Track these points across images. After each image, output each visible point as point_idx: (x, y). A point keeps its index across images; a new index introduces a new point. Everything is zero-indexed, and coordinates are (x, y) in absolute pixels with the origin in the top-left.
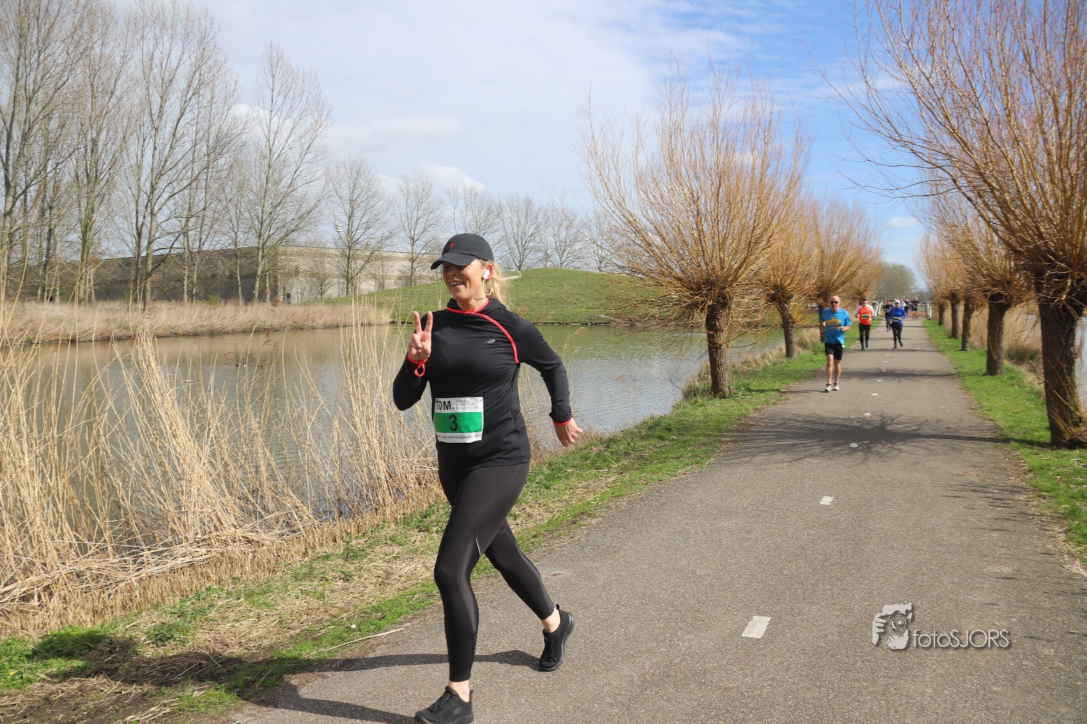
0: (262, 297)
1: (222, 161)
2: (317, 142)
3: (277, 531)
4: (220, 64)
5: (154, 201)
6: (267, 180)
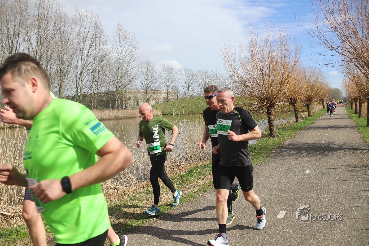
0: (118, 107)
1: (104, 63)
2: (135, 55)
3: (124, 185)
4: (102, 31)
5: (82, 77)
6: (118, 68)
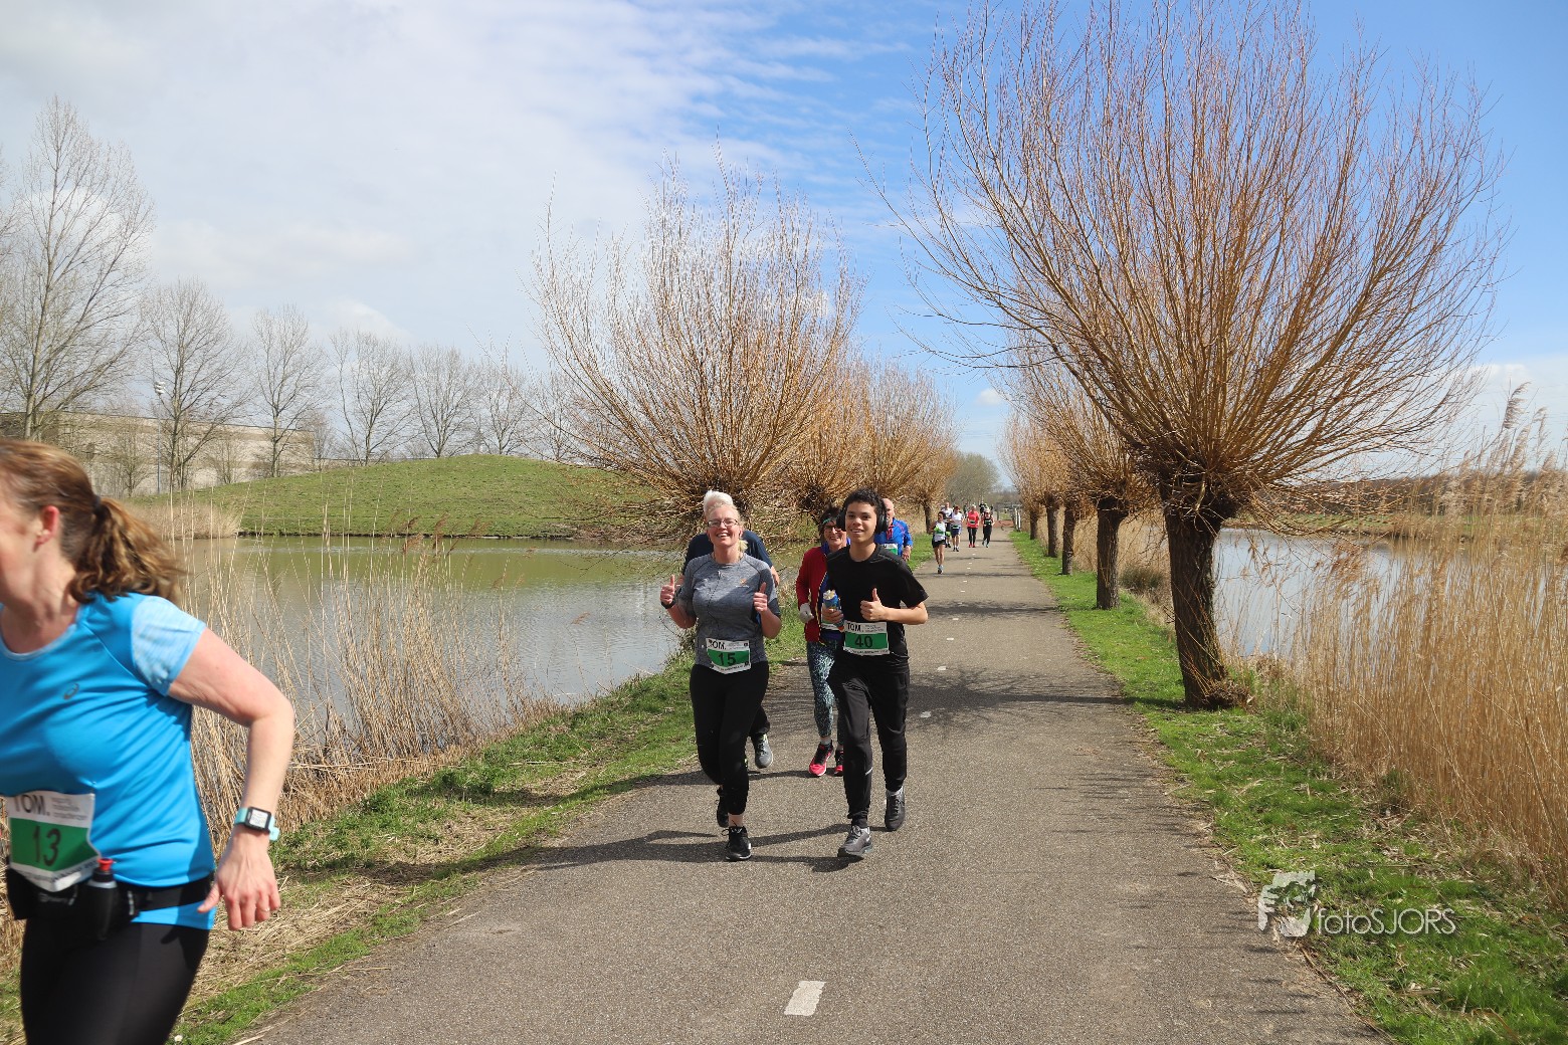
6: (43, 308)
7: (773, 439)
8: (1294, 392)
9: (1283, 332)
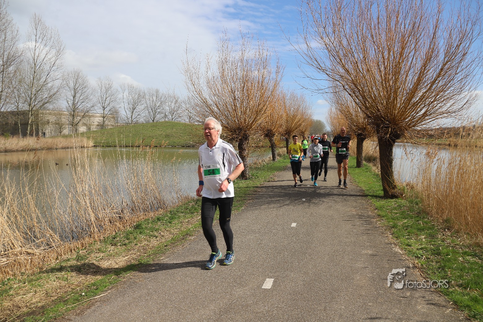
0: (31, 135)
1: (11, 69)
2: (58, 61)
3: (42, 248)
4: (9, 22)
6: (33, 78)
7: (256, 115)
8: (418, 101)
9: (415, 81)
